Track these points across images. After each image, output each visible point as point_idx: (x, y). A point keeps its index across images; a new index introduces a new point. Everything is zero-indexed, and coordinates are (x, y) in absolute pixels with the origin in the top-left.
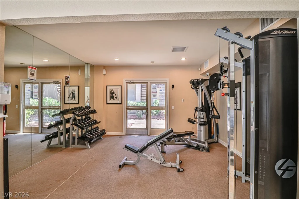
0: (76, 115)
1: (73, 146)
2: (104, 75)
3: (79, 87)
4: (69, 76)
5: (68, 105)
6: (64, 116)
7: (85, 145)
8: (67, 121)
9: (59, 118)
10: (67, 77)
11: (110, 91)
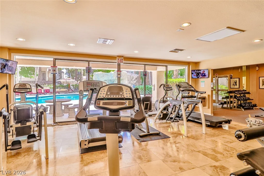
0: (236, 94)
1: (234, 109)
2: (257, 70)
3: (239, 78)
4: (232, 75)
5: (232, 89)
6: (230, 94)
7: (241, 109)
8: (231, 97)
9: (227, 95)
10: (231, 75)
11: (262, 80)
